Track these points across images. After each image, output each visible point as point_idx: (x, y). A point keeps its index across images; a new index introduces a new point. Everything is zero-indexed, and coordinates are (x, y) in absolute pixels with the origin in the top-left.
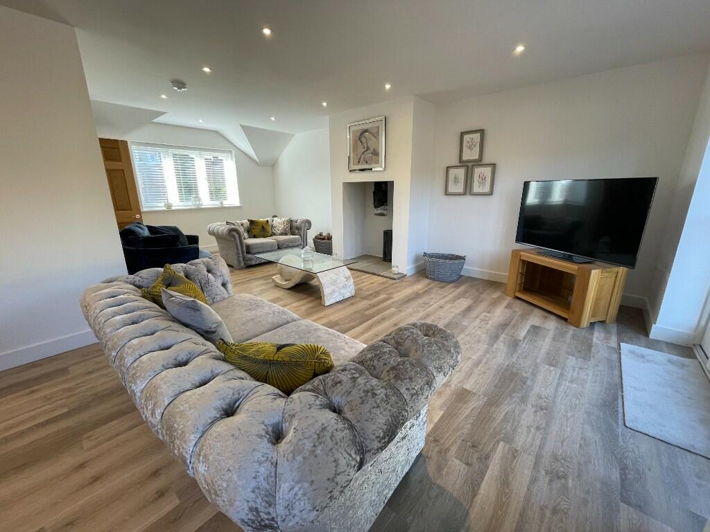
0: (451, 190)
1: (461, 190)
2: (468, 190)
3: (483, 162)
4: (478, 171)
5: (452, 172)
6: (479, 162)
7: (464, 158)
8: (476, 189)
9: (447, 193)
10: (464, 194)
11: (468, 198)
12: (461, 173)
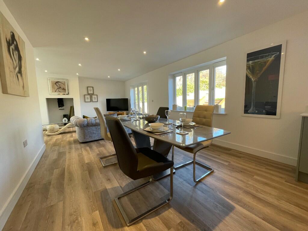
0: (86, 101)
1: (89, 101)
2: (91, 101)
3: (94, 94)
4: (93, 96)
5: (86, 96)
6: (93, 94)
7: (89, 93)
8: (94, 100)
9: (85, 102)
10: (91, 102)
11: (91, 103)
12: (89, 96)
